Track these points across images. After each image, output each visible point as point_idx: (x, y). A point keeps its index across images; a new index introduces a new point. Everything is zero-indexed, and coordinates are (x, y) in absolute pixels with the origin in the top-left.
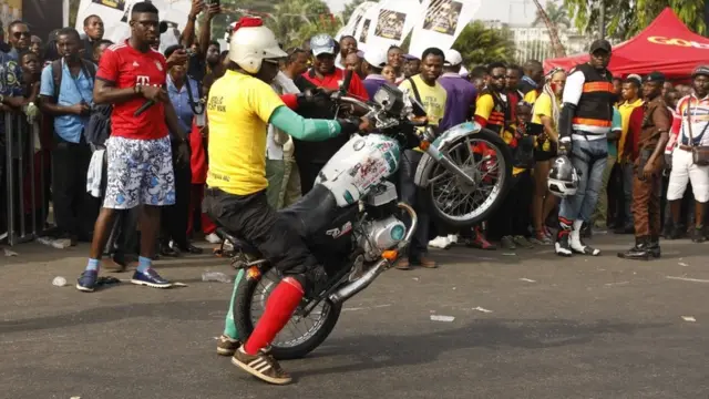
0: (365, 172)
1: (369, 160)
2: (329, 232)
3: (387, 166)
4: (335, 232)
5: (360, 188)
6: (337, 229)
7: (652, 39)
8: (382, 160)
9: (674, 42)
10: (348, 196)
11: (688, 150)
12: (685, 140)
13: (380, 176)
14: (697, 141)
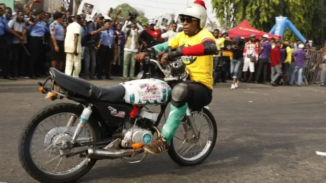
0: (149, 90)
1: (154, 86)
2: (110, 108)
3: (162, 95)
4: (114, 111)
5: (141, 98)
6: (115, 110)
7: (241, 28)
8: (160, 90)
9: (246, 29)
10: (133, 98)
11: (249, 57)
12: (248, 55)
13: (155, 99)
14: (251, 55)
